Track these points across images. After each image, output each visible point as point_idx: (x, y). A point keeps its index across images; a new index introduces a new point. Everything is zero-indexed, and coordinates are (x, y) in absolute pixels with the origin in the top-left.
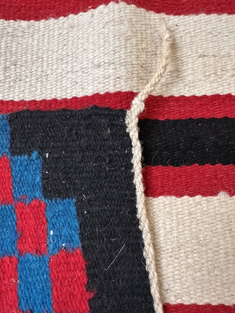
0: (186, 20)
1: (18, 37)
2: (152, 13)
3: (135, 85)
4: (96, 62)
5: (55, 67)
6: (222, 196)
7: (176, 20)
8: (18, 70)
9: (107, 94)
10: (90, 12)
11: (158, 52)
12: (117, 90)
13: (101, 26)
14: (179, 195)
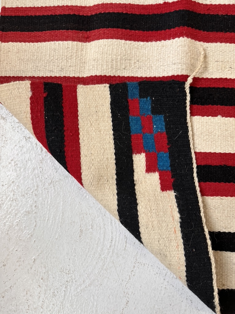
0: (211, 45)
1: (139, 49)
2: (197, 41)
3: (189, 72)
4: (174, 62)
5: (155, 63)
6: (219, 117)
7: (207, 45)
8: (140, 64)
9: (178, 75)
10: (172, 40)
11: (198, 59)
12: (182, 74)
13: (176, 47)
14: (203, 116)
